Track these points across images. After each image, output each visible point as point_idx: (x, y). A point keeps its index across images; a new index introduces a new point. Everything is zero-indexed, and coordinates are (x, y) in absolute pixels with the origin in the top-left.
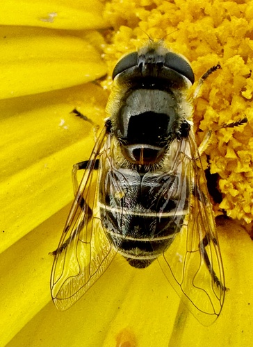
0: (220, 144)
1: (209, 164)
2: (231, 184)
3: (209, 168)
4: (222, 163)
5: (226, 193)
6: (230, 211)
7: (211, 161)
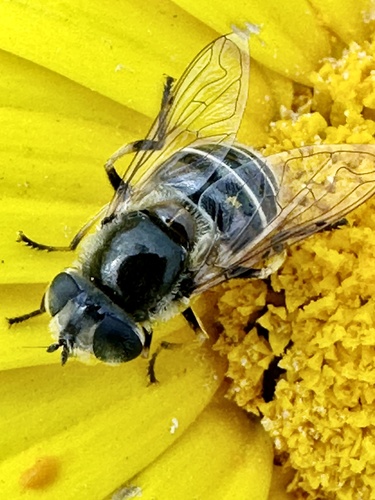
0: (313, 342)
1: (285, 352)
2: (291, 393)
3: (280, 358)
4: (300, 363)
5: (278, 397)
6: (268, 419)
7: (288, 352)
